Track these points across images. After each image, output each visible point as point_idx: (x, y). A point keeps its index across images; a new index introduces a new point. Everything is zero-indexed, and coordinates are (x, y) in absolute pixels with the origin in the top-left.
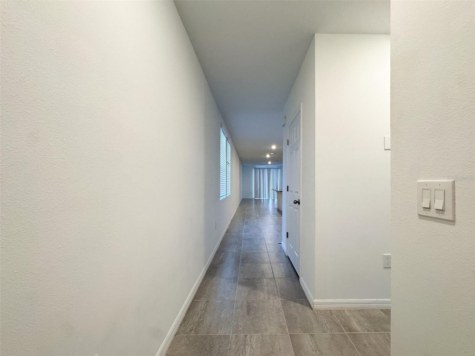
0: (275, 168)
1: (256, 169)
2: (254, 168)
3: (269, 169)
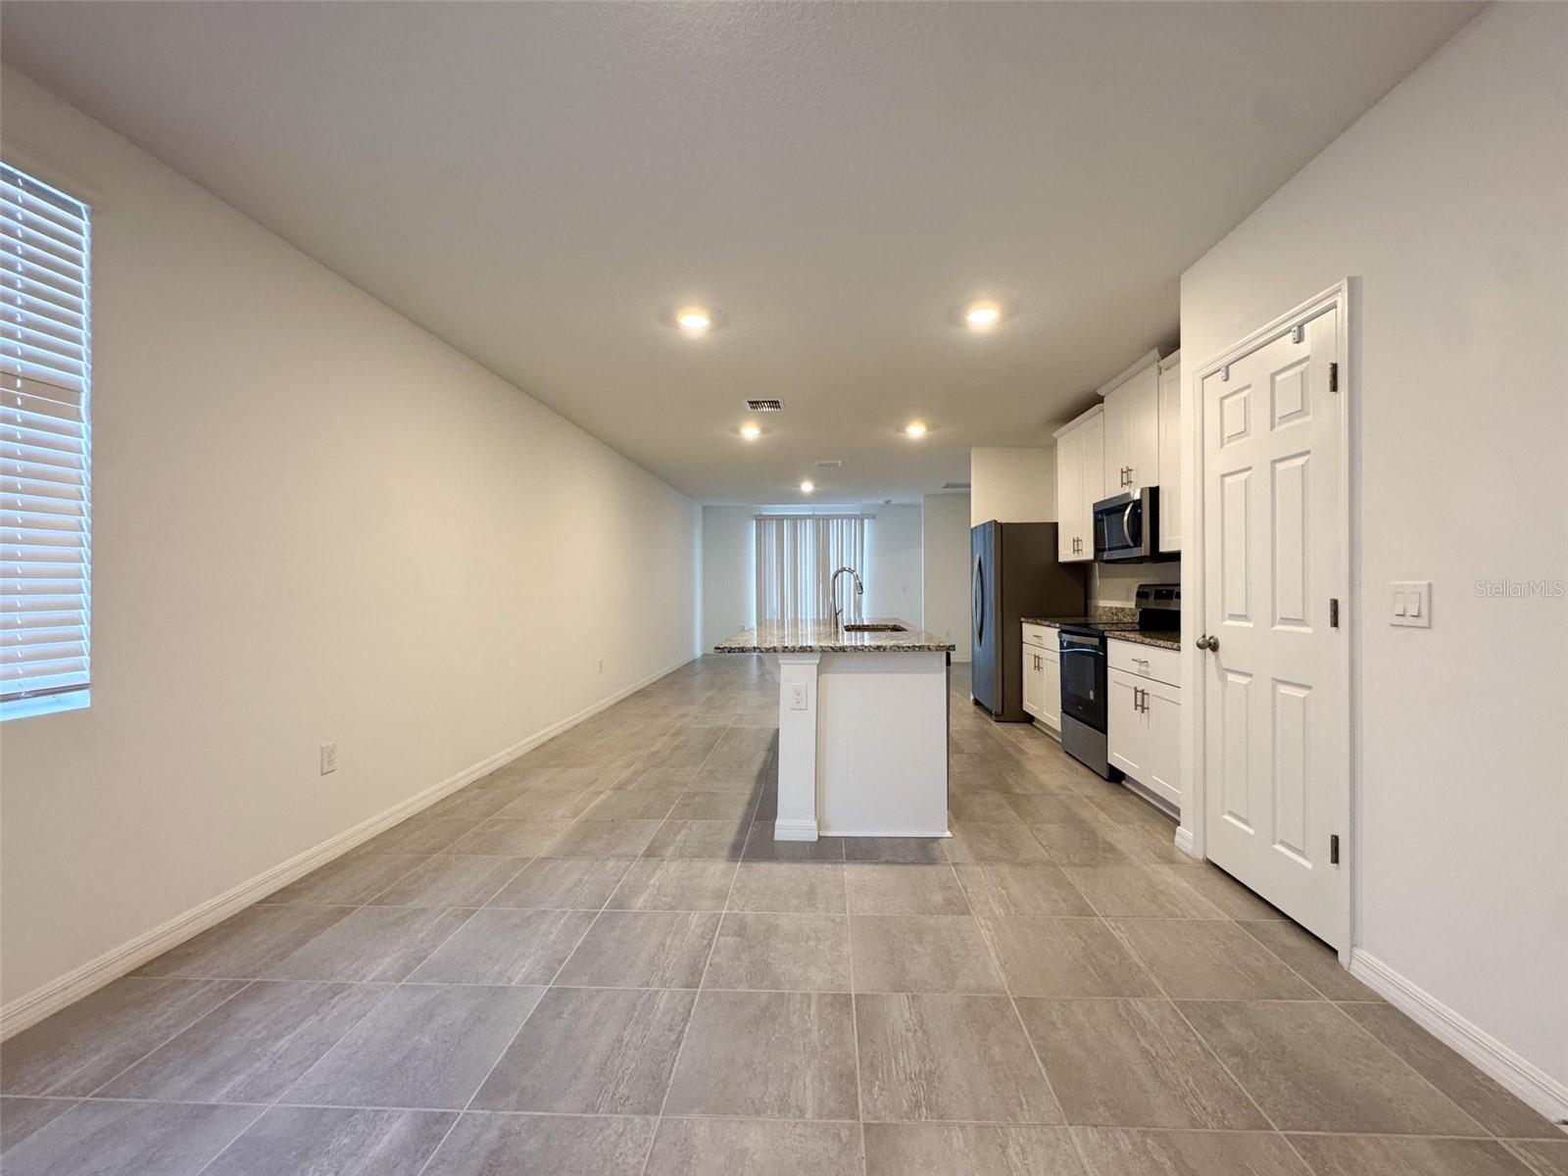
0: (850, 517)
1: (761, 520)
2: (756, 517)
3: (821, 520)
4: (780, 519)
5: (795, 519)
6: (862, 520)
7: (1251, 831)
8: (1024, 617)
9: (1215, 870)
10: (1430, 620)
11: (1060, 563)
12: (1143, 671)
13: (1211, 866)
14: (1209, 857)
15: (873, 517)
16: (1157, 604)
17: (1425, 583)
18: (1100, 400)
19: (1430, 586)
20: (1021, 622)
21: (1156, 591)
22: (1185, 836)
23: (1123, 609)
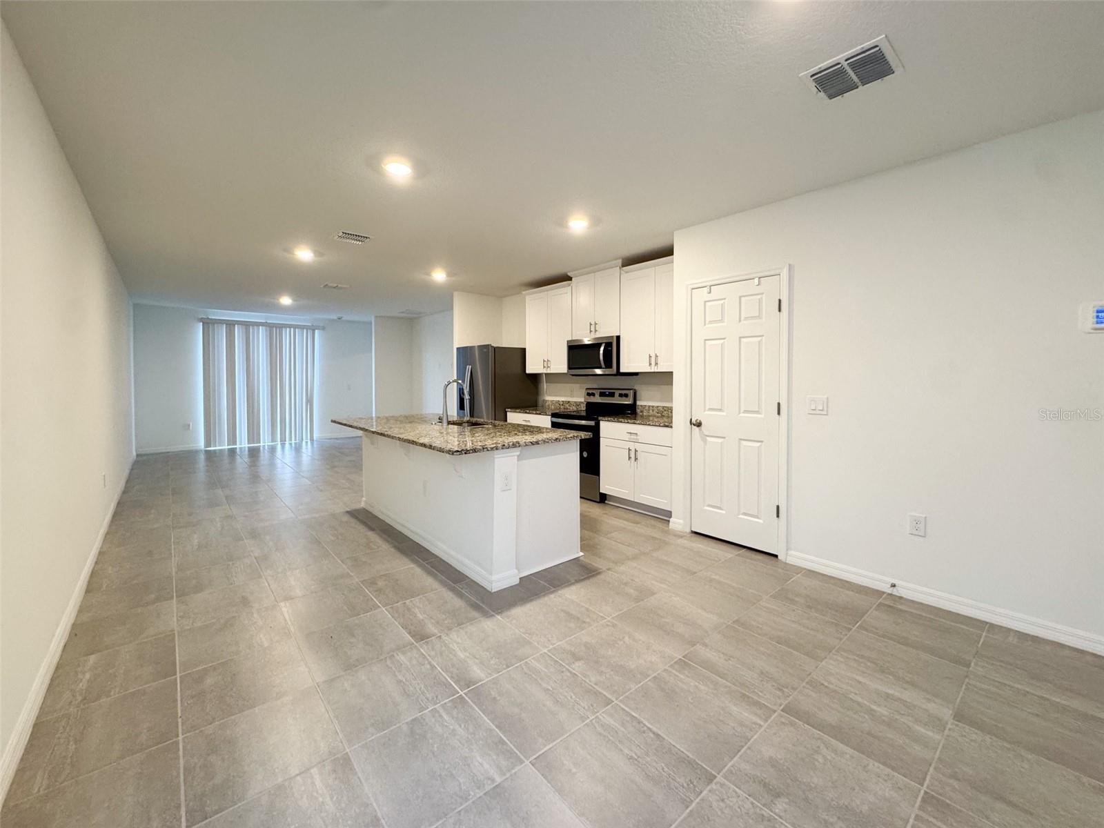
0: (302, 327)
1: (208, 324)
2: (201, 320)
3: (274, 329)
4: (230, 325)
5: (246, 325)
6: (314, 330)
7: (724, 512)
8: (508, 408)
9: (698, 536)
10: (827, 411)
11: (526, 374)
12: (634, 439)
13: (694, 534)
14: (693, 530)
15: (323, 328)
16: (602, 400)
17: (826, 396)
18: (570, 279)
19: (828, 398)
20: (506, 412)
21: (600, 393)
22: (677, 523)
23: (569, 402)
